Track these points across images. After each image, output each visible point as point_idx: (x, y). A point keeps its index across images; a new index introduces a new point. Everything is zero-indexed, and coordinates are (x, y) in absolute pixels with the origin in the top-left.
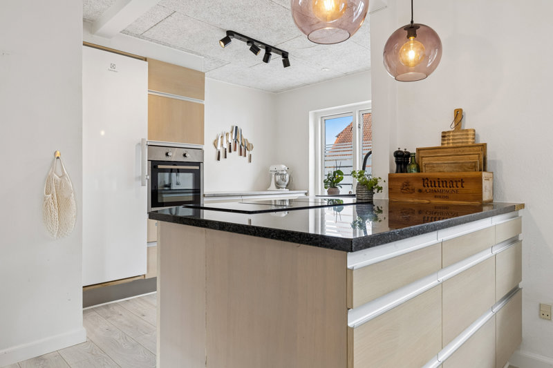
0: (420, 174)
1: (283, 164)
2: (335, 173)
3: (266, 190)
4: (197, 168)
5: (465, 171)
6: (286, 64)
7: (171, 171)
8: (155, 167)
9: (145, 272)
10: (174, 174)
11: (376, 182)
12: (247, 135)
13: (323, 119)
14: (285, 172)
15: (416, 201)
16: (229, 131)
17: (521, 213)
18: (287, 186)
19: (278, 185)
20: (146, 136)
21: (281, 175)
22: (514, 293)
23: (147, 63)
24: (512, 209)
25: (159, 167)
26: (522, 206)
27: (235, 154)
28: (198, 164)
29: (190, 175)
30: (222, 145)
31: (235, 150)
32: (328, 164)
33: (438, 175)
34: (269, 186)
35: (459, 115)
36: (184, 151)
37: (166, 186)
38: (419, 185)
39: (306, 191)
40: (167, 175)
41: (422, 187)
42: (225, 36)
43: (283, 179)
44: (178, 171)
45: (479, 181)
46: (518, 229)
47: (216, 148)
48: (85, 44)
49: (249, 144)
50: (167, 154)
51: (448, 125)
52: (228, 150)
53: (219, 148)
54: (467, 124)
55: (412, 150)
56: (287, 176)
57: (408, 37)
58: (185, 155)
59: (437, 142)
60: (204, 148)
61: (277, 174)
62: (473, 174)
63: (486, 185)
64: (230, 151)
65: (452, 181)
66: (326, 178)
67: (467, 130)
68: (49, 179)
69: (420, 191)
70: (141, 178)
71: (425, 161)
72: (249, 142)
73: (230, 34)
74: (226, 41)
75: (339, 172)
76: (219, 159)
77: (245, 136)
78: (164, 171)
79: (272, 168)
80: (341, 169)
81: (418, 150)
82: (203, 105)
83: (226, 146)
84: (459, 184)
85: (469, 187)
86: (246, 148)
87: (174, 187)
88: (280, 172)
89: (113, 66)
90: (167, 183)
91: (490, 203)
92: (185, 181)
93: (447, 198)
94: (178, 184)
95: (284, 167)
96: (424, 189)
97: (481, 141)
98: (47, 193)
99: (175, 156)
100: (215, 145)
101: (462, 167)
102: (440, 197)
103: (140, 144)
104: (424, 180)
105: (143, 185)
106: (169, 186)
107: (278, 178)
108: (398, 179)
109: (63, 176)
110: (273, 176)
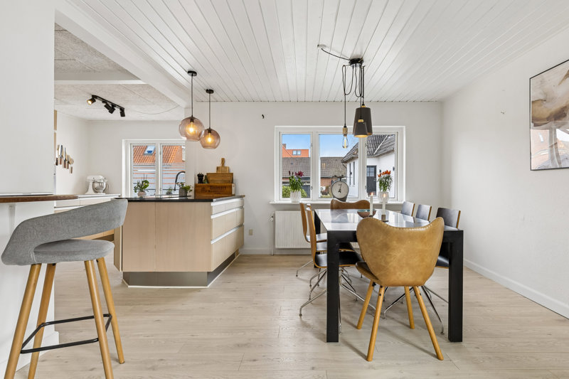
0: (210, 184)
1: (102, 175)
2: (143, 182)
6: (123, 114)
11: (189, 187)
12: (70, 152)
13: (132, 145)
14: (102, 181)
15: (208, 195)
16: (56, 149)
17: (244, 198)
18: (104, 191)
19: (96, 190)
21: (99, 183)
22: (241, 226)
24: (241, 197)
27: (61, 167)
31: (61, 163)
33: (216, 185)
34: (88, 191)
35: (223, 160)
38: (209, 189)
39: (120, 195)
42: (92, 98)
43: (102, 187)
45: (231, 187)
46: (243, 203)
49: (71, 160)
51: (219, 164)
54: (226, 165)
55: (205, 174)
56: (105, 184)
57: (208, 133)
59: (214, 171)
61: (95, 182)
62: (229, 184)
63: (233, 188)
64: (57, 164)
65: (222, 187)
66: (136, 185)
67: (226, 167)
69: (209, 191)
71: (211, 179)
72: (71, 157)
73: (95, 97)
74: (93, 101)
75: (146, 182)
77: (68, 154)
79: (90, 178)
80: (147, 180)
81: (208, 174)
84: (224, 188)
85: (228, 189)
86: (68, 162)
88: (99, 181)
91: (234, 195)
93: (220, 193)
95: (101, 177)
97: (231, 172)
101: (225, 182)
102: (217, 193)
104: (211, 186)
108: (198, 186)
110: (91, 184)
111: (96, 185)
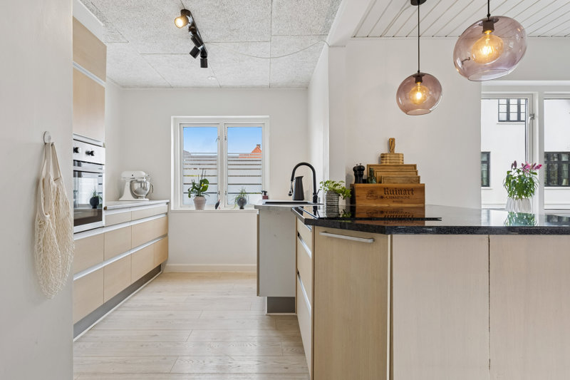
0: (381, 185)
1: (143, 171)
2: (201, 181)
5: (412, 183)
13: (182, 126)
14: (145, 180)
15: (379, 205)
18: (147, 195)
19: (136, 194)
21: (141, 182)
32: (187, 172)
34: (122, 195)
35: (391, 143)
38: (381, 193)
39: (168, 201)
41: (383, 194)
43: (144, 188)
45: (422, 190)
51: (385, 150)
54: (396, 151)
56: (148, 184)
57: (416, 82)
61: (134, 181)
65: (406, 190)
66: (191, 186)
67: (399, 154)
69: (382, 197)
71: (379, 174)
73: (188, 14)
75: (205, 181)
79: (127, 175)
80: (207, 178)
81: (369, 166)
84: (410, 192)
85: (417, 194)
88: (139, 180)
93: (402, 202)
95: (143, 174)
96: (385, 196)
101: (409, 180)
102: (397, 202)
104: (385, 189)
110: (128, 184)
111: (137, 186)
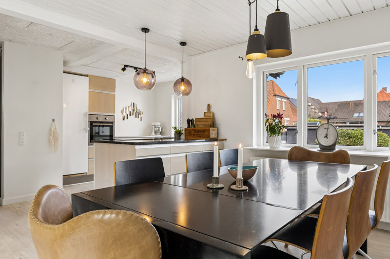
0: (195, 128)
3: (150, 135)
4: (112, 124)
7: (100, 126)
8: (92, 124)
9: (87, 171)
10: (101, 128)
11: (181, 131)
12: (139, 107)
14: (159, 126)
16: (130, 105)
17: (224, 142)
18: (161, 133)
19: (156, 133)
20: (87, 110)
21: (157, 127)
23: (88, 78)
24: (222, 140)
25: (94, 124)
26: (226, 140)
27: (133, 117)
28: (112, 123)
29: (109, 128)
30: (126, 112)
31: (133, 115)
33: (199, 129)
34: (151, 133)
35: (209, 106)
36: (105, 117)
37: (96, 133)
38: (193, 132)
40: (97, 128)
42: (124, 67)
43: (159, 130)
44: (103, 126)
45: (210, 130)
47: (123, 114)
48: (64, 72)
49: (140, 112)
50: (97, 118)
51: (205, 109)
52: (129, 115)
53: (124, 114)
57: (181, 82)
58: (105, 119)
59: (202, 116)
60: (115, 115)
61: (155, 127)
62: (207, 128)
63: (212, 132)
64: (130, 115)
65: (202, 131)
67: (211, 112)
68: (50, 130)
69: (194, 134)
70: (85, 129)
71: (197, 123)
72: (141, 110)
73: (126, 66)
74: (124, 69)
76: (124, 119)
77: (138, 108)
78: (96, 126)
79: (153, 124)
81: (196, 119)
82: (115, 95)
83: (128, 113)
84: (204, 132)
85: (207, 133)
86: (139, 114)
87: (101, 134)
89: (73, 80)
90: (97, 131)
92: (106, 131)
94: (103, 132)
95: (159, 123)
98: (50, 135)
99: (101, 119)
100: (122, 112)
101: (205, 125)
103: (85, 114)
104: (195, 130)
105: (86, 132)
106: (98, 133)
107: (156, 129)
108: (187, 130)
109: (56, 128)
